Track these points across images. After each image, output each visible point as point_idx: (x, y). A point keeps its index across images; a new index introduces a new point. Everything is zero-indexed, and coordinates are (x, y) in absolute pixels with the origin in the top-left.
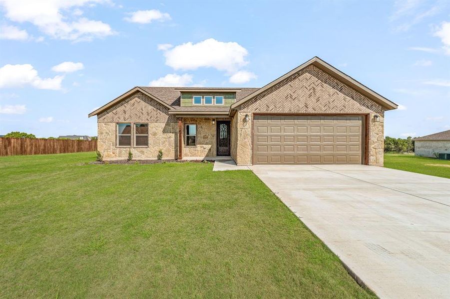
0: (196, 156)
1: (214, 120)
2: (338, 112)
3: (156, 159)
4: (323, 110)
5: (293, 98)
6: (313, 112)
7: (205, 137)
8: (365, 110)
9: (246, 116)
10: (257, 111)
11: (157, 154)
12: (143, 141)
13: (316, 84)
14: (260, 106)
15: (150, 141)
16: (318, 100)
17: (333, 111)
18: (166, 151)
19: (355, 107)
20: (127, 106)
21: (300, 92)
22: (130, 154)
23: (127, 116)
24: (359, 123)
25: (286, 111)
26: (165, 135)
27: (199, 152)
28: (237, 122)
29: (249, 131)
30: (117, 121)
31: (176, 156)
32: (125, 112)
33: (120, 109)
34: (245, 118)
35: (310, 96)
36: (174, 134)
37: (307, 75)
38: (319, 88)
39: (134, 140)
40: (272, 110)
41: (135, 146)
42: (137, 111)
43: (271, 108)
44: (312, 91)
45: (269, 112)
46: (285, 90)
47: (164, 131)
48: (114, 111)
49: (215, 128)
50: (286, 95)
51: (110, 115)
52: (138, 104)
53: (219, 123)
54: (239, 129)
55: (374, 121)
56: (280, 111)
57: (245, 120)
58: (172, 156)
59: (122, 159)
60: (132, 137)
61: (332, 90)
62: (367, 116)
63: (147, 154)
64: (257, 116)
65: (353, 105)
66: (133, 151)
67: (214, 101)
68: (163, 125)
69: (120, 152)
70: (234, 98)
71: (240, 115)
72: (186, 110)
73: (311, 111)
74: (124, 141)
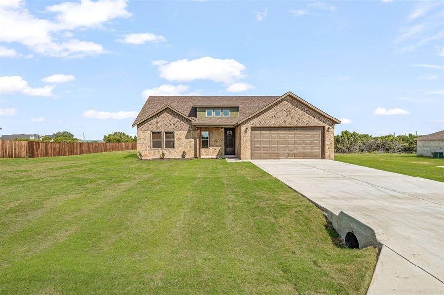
0: (210, 155)
1: (222, 128)
2: (305, 126)
3: (181, 157)
4: (295, 124)
5: (277, 117)
6: (289, 126)
7: (216, 141)
8: (322, 124)
9: (247, 129)
10: (254, 126)
11: (181, 153)
12: (170, 145)
13: (291, 108)
14: (256, 122)
15: (176, 144)
16: (292, 118)
17: (302, 125)
18: (188, 151)
19: (316, 122)
20: (159, 119)
21: (280, 113)
22: (163, 154)
23: (159, 126)
24: (319, 132)
25: (272, 125)
26: (187, 140)
27: (211, 153)
28: (241, 133)
29: (249, 138)
30: (151, 130)
31: (195, 155)
32: (157, 123)
33: (154, 121)
34: (246, 130)
35: (287, 115)
36: (193, 139)
37: (285, 102)
38: (293, 110)
39: (164, 144)
40: (263, 125)
41: (165, 148)
42: (166, 122)
43: (262, 124)
44: (288, 112)
45: (261, 126)
46: (271, 112)
47: (187, 137)
48: (149, 123)
49: (223, 134)
50: (272, 115)
51: (146, 125)
52: (167, 117)
53: (226, 130)
54: (242, 137)
55: (328, 131)
56: (268, 125)
57: (246, 131)
58: (192, 155)
59: (156, 157)
60: (162, 142)
61: (301, 112)
62: (323, 128)
63: (173, 154)
64: (253, 129)
65: (314, 121)
66: (165, 152)
67: (222, 113)
68: (186, 133)
69: (154, 153)
70: (238, 111)
71: (243, 128)
72: (203, 122)
73: (287, 125)
74: (157, 145)
